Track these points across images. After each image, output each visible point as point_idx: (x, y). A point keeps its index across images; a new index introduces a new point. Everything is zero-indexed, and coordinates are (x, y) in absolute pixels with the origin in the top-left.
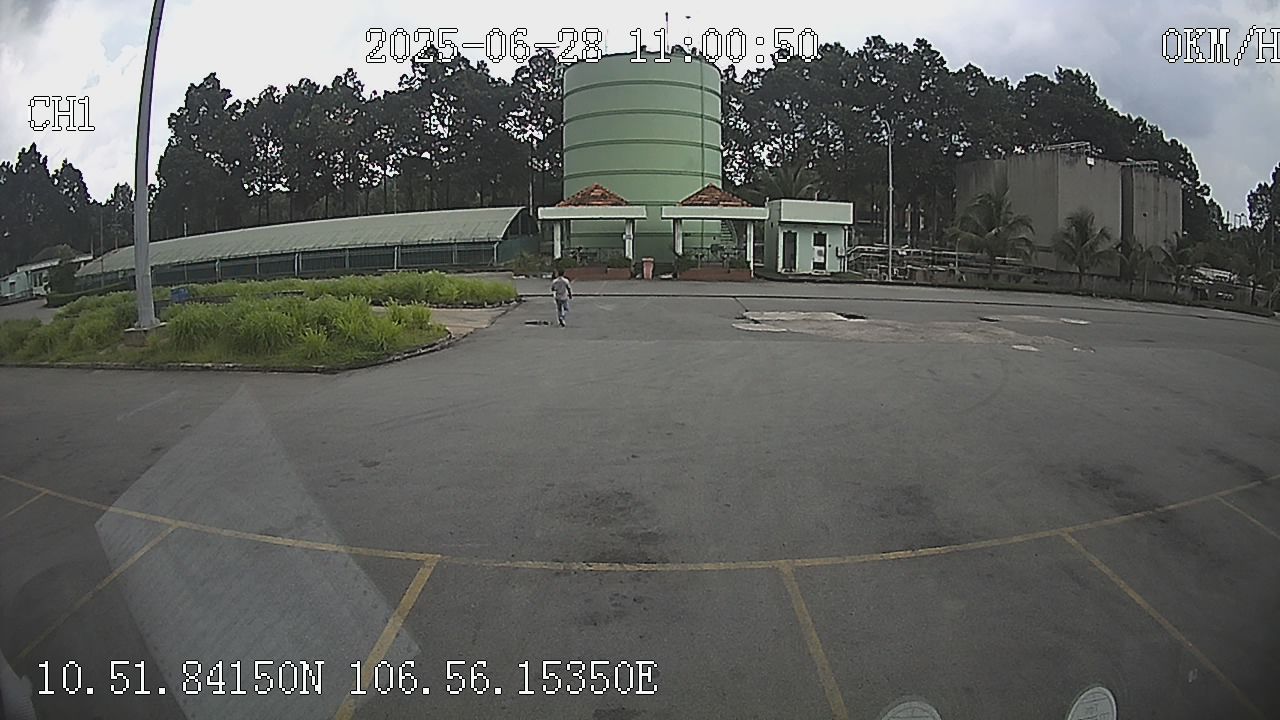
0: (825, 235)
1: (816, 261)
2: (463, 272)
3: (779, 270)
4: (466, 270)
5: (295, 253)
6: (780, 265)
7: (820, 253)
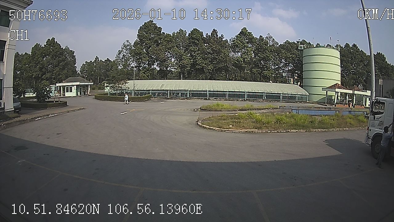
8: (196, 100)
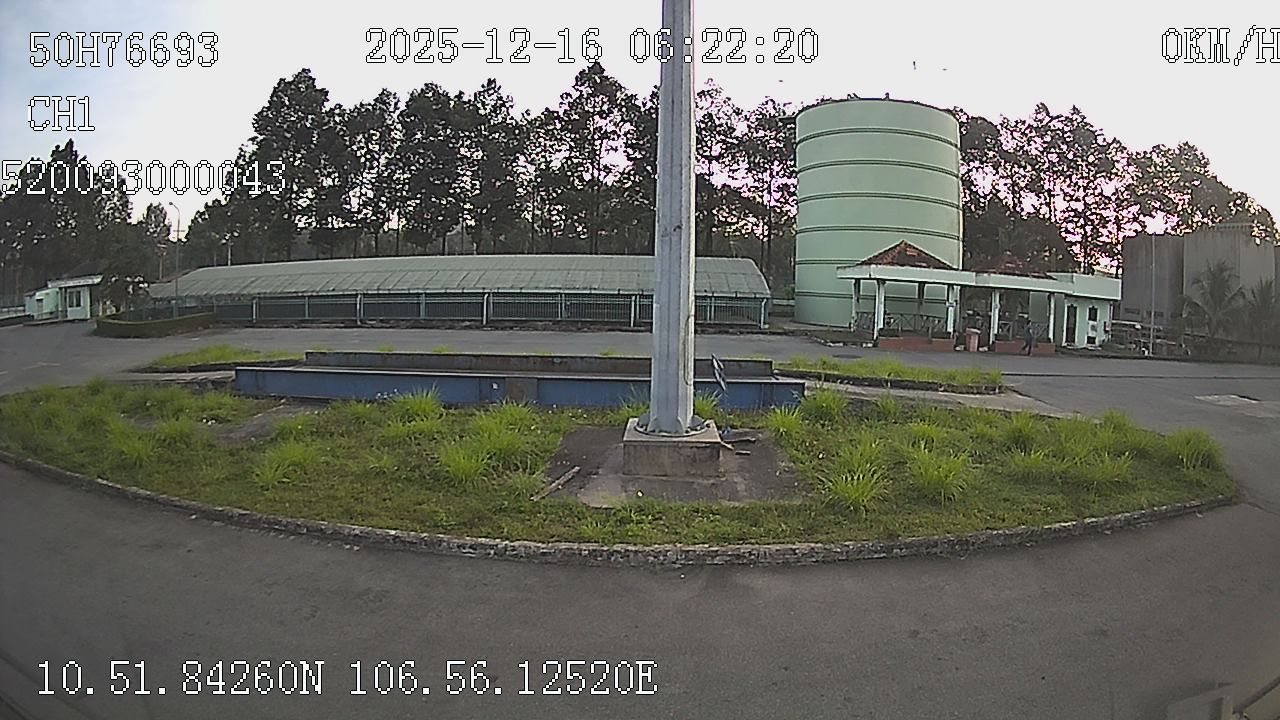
0: (1096, 310)
1: (1090, 335)
2: (727, 332)
3: (1064, 344)
4: (731, 330)
5: (484, 294)
6: (1064, 340)
7: (1094, 328)
8: (323, 327)
